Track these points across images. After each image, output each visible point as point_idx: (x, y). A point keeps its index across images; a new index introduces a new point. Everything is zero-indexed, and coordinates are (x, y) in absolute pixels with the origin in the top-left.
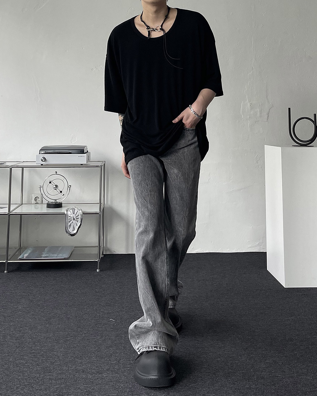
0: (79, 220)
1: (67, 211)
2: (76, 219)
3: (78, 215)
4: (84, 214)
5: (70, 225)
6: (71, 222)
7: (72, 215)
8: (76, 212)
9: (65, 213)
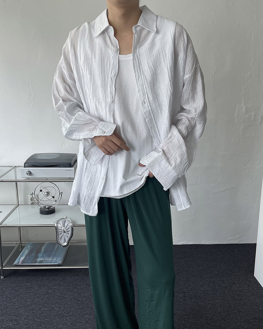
0: (70, 233)
1: (57, 224)
2: (67, 231)
3: (69, 228)
4: (74, 226)
5: (61, 237)
6: (62, 234)
7: (62, 227)
8: (66, 224)
9: (56, 225)
